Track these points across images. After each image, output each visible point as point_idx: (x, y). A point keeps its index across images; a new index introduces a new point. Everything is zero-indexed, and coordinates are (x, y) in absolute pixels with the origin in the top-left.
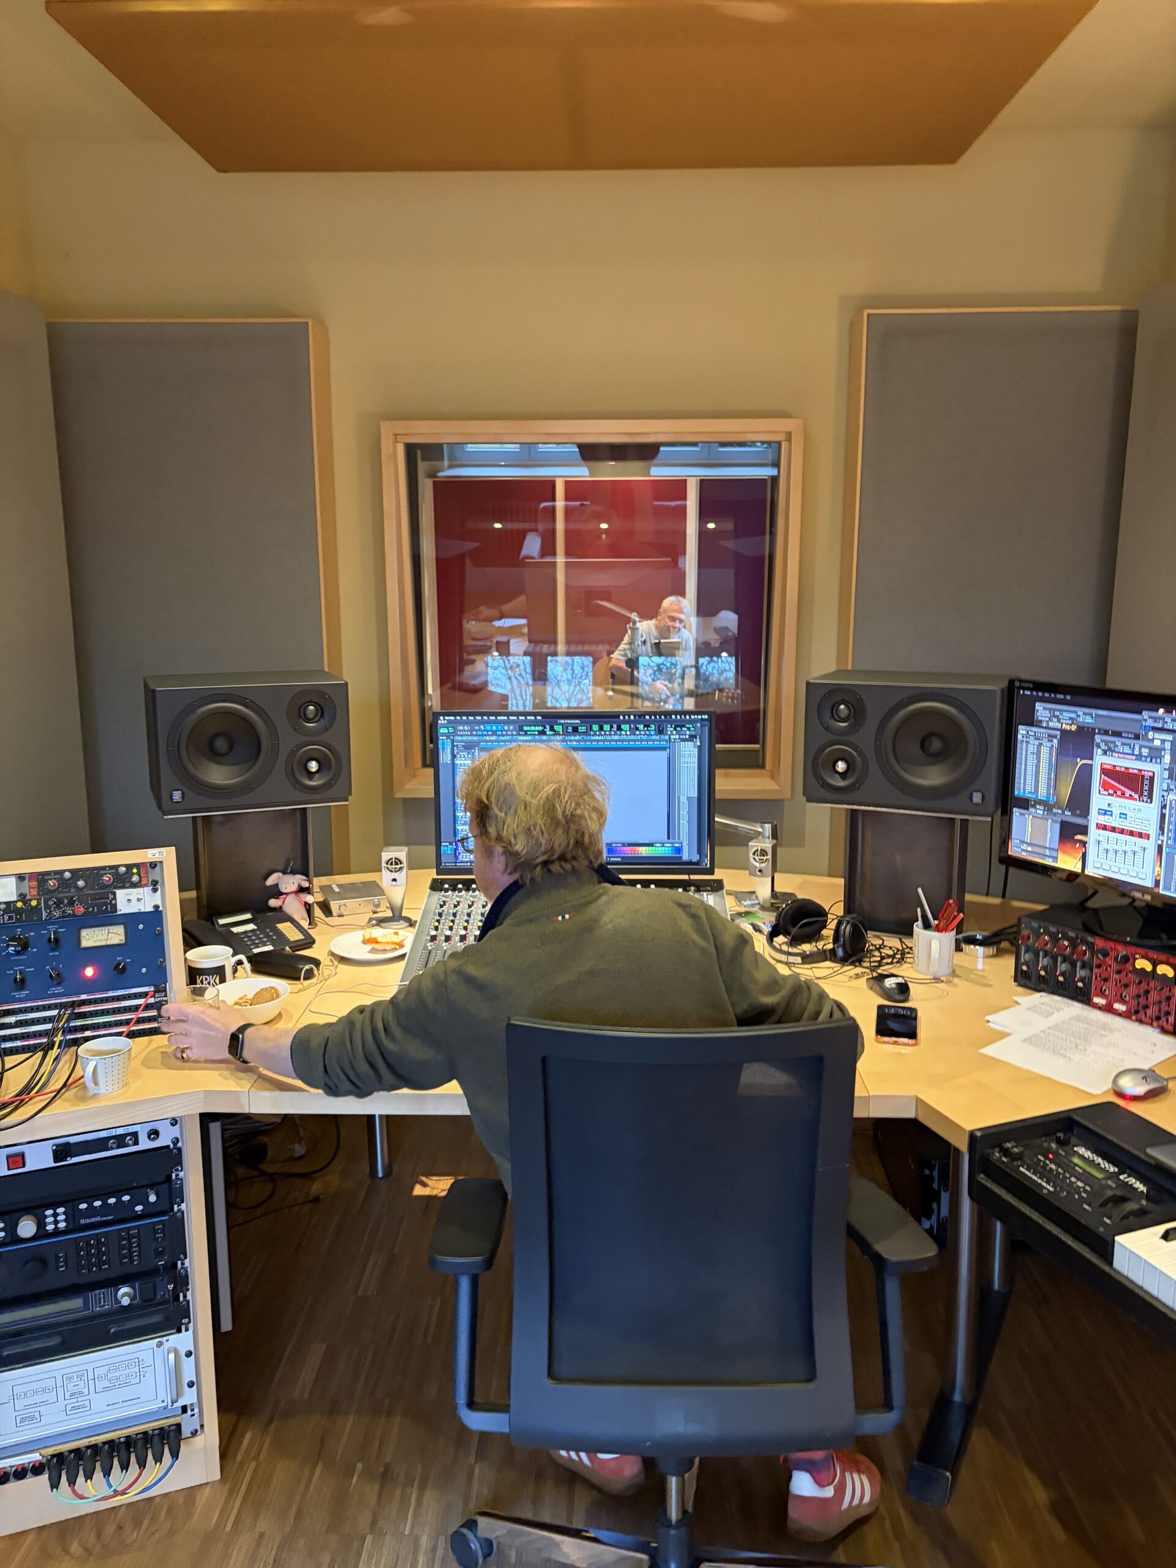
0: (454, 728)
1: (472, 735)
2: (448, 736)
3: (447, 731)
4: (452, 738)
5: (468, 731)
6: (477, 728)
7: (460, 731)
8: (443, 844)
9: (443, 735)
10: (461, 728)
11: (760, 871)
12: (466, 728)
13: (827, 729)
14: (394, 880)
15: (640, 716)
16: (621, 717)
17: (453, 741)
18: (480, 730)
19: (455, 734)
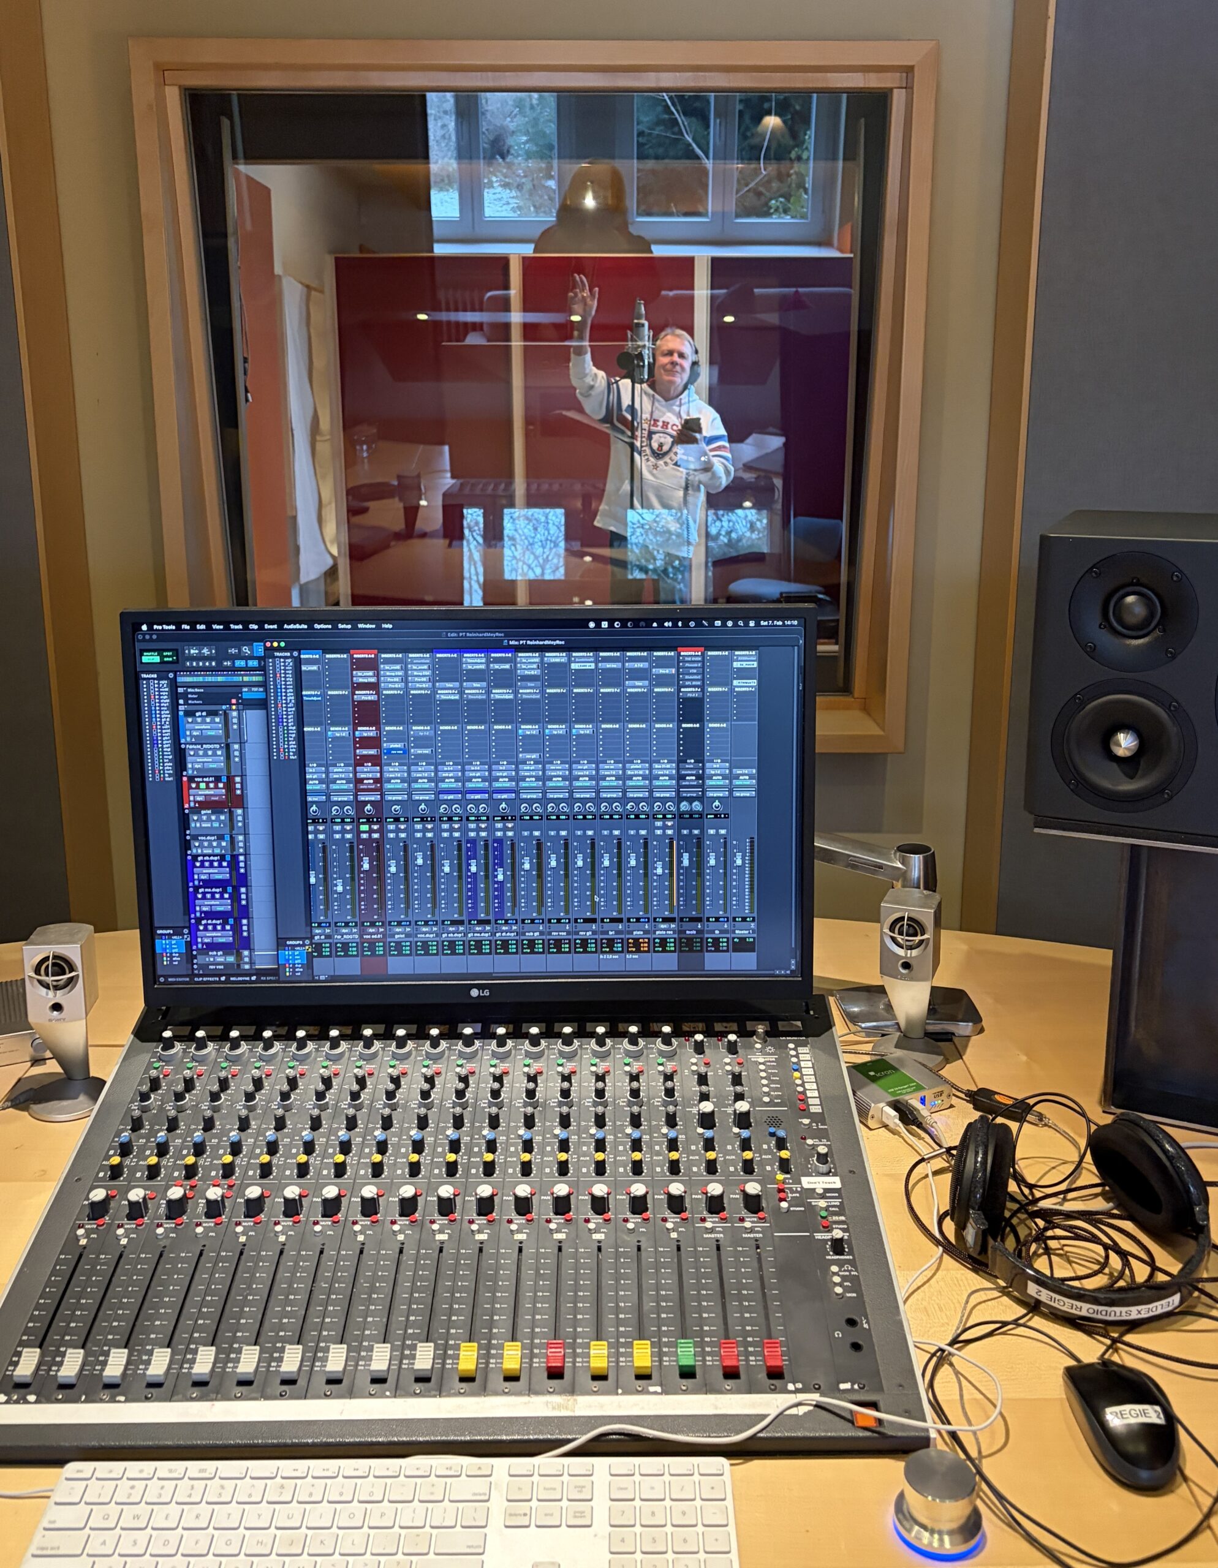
0: (176, 652)
1: (219, 670)
2: (160, 671)
3: (157, 659)
4: (171, 675)
5: (209, 658)
6: (233, 651)
7: (192, 658)
8: (159, 932)
9: (150, 668)
10: (194, 651)
11: (906, 965)
12: (205, 651)
13: (1092, 651)
14: (57, 1007)
15: (636, 622)
16: (592, 625)
17: (174, 685)
18: (240, 657)
19: (178, 665)
